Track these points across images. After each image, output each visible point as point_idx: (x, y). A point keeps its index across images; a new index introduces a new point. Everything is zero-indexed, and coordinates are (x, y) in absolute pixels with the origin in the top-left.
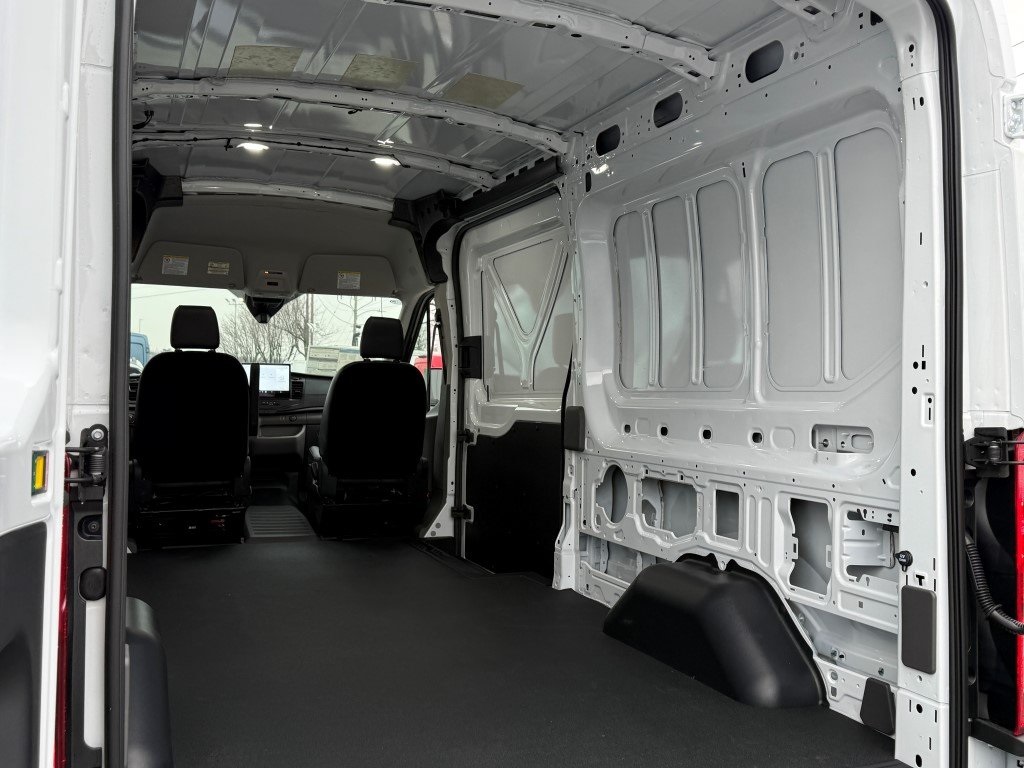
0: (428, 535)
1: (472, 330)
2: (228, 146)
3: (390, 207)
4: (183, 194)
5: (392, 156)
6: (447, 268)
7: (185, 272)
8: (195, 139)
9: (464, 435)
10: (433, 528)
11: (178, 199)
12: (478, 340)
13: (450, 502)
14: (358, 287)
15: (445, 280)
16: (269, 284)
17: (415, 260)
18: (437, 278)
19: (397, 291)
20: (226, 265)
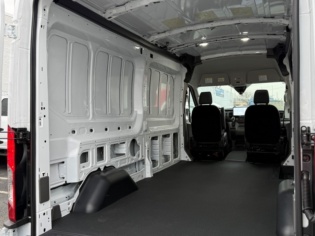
0: (284, 164)
2: (197, 46)
3: (266, 52)
4: (201, 60)
5: (247, 37)
6: (289, 70)
7: (212, 82)
8: (188, 46)
10: (286, 162)
11: (200, 62)
14: (266, 80)
15: (288, 74)
16: (237, 82)
19: (282, 79)
20: (223, 79)
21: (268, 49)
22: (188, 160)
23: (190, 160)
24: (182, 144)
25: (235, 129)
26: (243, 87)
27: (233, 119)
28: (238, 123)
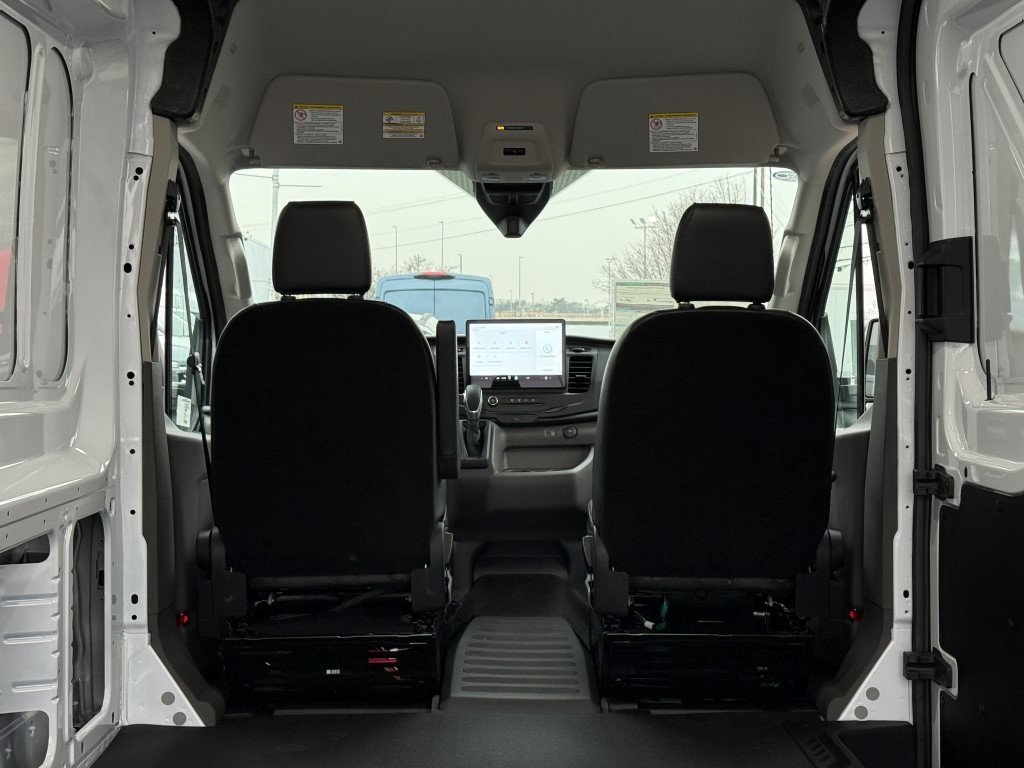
0: (848, 715)
1: (950, 224)
6: (885, 78)
7: (339, 139)
9: (931, 480)
10: (859, 698)
12: (964, 249)
13: (901, 639)
14: (694, 145)
15: (881, 107)
16: (508, 152)
17: (811, 72)
18: (863, 104)
19: (782, 151)
20: (417, 119)
22: (180, 717)
23: (194, 720)
24: (135, 599)
25: (485, 465)
26: (536, 187)
27: (473, 400)
28: (501, 425)
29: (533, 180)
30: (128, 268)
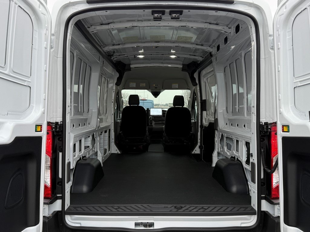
0: (193, 153)
1: (204, 98)
2: (135, 57)
3: (181, 66)
4: (131, 68)
5: (175, 55)
6: (197, 82)
7: (135, 86)
8: (127, 56)
9: (202, 126)
10: (194, 151)
11: (130, 69)
12: (205, 100)
13: (199, 144)
14: (177, 87)
15: (197, 85)
16: (155, 88)
17: (189, 80)
18: (195, 84)
19: (188, 88)
20: (144, 84)
21: (183, 65)
22: (118, 152)
23: (119, 153)
24: (113, 139)
25: (152, 126)
26: (159, 92)
27: (151, 118)
28: (154, 121)
29: (158, 91)
30: (112, 102)
